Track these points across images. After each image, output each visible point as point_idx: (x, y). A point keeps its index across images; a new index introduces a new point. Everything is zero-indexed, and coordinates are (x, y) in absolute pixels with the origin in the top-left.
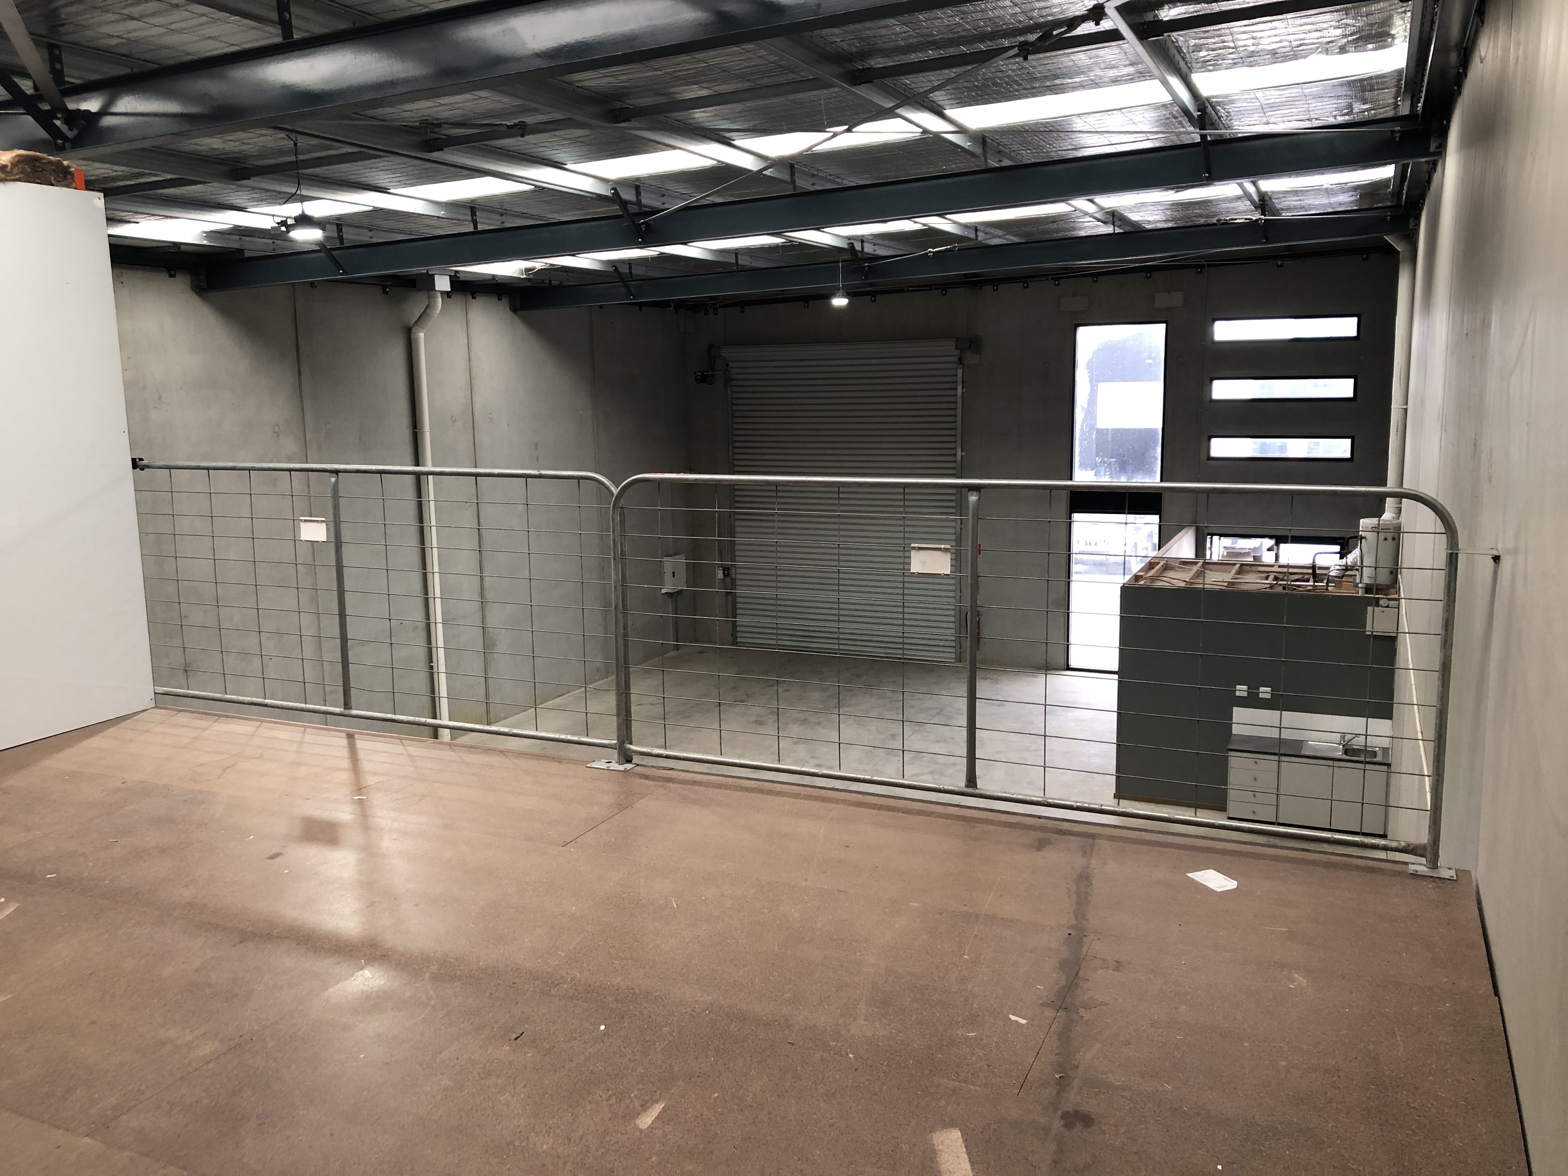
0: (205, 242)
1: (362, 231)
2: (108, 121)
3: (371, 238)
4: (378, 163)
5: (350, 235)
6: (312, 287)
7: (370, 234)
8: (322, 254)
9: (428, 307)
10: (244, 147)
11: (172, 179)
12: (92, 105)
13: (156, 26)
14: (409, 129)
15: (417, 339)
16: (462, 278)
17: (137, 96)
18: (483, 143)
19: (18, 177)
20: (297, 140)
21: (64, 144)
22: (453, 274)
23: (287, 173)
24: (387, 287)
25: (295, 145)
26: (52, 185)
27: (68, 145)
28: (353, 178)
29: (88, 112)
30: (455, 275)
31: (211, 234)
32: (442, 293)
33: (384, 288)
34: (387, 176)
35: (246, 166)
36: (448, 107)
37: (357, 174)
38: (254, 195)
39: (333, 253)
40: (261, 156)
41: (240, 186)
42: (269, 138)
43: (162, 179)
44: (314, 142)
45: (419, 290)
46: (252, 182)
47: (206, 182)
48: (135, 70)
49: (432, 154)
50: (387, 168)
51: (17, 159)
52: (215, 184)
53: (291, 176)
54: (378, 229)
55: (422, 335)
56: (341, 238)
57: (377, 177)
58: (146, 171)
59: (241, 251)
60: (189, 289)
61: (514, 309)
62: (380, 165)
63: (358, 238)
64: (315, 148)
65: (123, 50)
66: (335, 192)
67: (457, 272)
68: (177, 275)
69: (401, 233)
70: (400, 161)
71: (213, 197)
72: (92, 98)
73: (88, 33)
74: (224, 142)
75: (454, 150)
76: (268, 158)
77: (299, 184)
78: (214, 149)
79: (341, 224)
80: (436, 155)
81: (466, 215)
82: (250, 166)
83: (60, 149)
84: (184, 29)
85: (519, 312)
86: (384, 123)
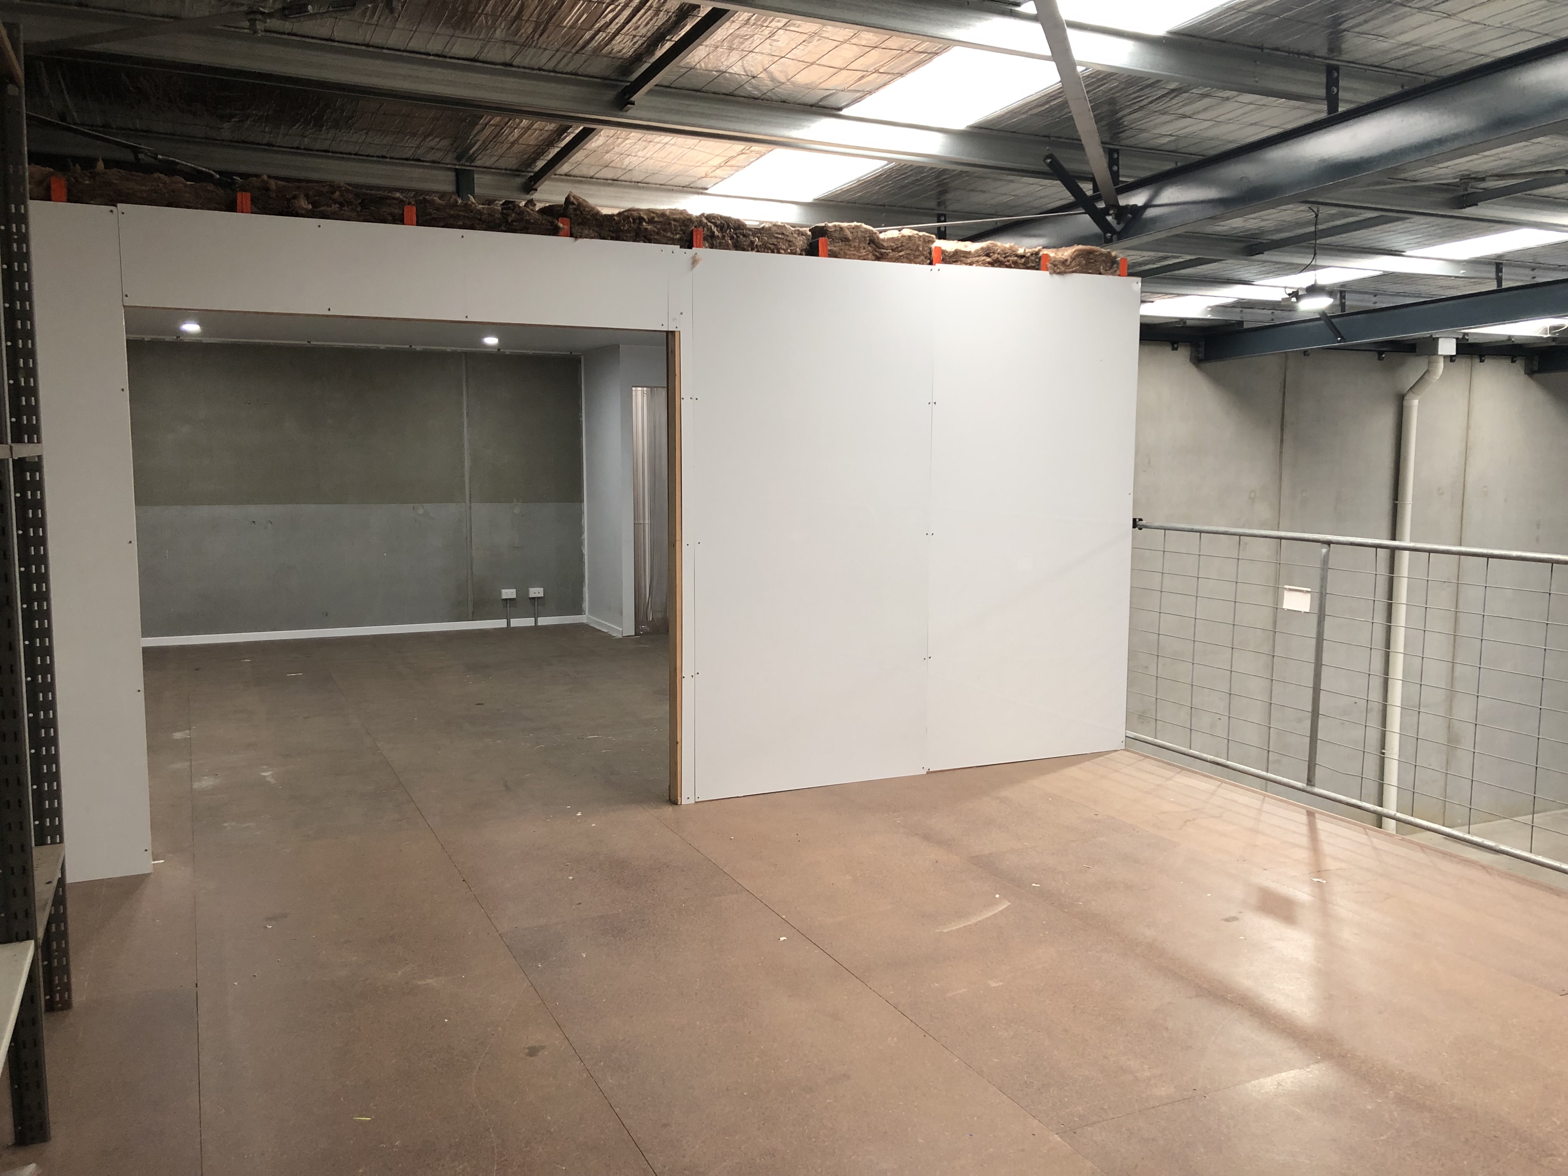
0: (1209, 316)
1: (1366, 296)
2: (1150, 213)
3: (1375, 303)
4: (1398, 225)
5: (1353, 302)
6: (1304, 355)
7: (1374, 299)
8: (1322, 322)
9: (1427, 371)
10: (1263, 224)
11: (1191, 260)
12: (1138, 199)
13: (1205, 120)
14: (1445, 187)
15: (1410, 407)
16: (1471, 340)
17: (1180, 187)
18: (1526, 193)
19: (1074, 269)
20: (1318, 211)
21: (1112, 236)
22: (1461, 337)
23: (1302, 244)
24: (1383, 352)
25: (1317, 216)
26: (1100, 274)
27: (1115, 237)
28: (1367, 244)
29: (1135, 206)
30: (1463, 338)
31: (1216, 309)
32: (1445, 357)
33: (1380, 353)
34: (1406, 238)
35: (1260, 241)
36: (1492, 158)
37: (1372, 239)
38: (1263, 269)
39: (1333, 320)
40: (1278, 231)
41: (1252, 261)
42: (1290, 212)
43: (1182, 260)
44: (1334, 210)
45: (1421, 355)
46: (1265, 256)
47: (1223, 260)
48: (1179, 164)
49: (1463, 210)
50: (1406, 230)
51: (1075, 254)
52: (1230, 261)
53: (1308, 247)
54: (1384, 294)
55: (1416, 402)
56: (1343, 306)
57: (1394, 241)
58: (1170, 254)
59: (1241, 323)
60: (1188, 360)
61: (1530, 372)
62: (1399, 227)
63: (1360, 304)
64: (1333, 217)
65: (1172, 147)
66: (1345, 259)
67: (1465, 334)
68: (1179, 348)
69: (1408, 296)
70: (1422, 222)
71: (1224, 273)
72: (1140, 193)
73: (1144, 135)
74: (1244, 221)
75: (1490, 203)
76: (1282, 232)
77: (1315, 254)
78: (1235, 228)
79: (1345, 291)
80: (1469, 211)
81: (1489, 272)
82: (1265, 241)
83: (1108, 241)
84: (1230, 120)
85: (1536, 375)
86: (1417, 184)
